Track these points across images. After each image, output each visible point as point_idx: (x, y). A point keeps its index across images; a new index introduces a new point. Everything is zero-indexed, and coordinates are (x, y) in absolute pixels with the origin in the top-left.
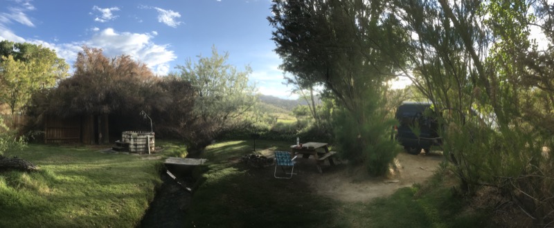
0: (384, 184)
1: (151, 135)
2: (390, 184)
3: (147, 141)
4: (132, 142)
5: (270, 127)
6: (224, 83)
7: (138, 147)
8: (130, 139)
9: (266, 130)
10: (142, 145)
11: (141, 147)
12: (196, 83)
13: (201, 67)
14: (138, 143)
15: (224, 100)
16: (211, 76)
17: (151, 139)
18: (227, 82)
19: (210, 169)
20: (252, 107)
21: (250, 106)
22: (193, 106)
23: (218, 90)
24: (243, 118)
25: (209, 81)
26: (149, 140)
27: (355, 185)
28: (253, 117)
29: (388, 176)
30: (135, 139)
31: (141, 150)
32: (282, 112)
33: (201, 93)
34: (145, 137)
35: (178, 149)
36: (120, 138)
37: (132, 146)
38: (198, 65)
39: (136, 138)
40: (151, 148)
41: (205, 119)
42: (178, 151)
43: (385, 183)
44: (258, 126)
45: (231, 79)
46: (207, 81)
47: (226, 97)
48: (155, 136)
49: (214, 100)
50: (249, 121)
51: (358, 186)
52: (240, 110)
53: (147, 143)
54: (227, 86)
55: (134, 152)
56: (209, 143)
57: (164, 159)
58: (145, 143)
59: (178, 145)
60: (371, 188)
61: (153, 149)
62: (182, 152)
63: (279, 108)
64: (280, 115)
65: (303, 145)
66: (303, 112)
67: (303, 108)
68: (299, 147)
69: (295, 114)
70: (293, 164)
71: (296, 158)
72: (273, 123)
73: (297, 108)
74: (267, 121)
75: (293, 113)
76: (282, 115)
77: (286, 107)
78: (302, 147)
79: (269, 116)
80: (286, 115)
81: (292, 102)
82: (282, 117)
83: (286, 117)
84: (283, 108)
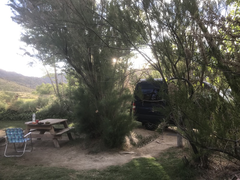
0: (119, 155)
2: (126, 155)
5: (7, 106)
9: (2, 109)
27: (90, 156)
29: (124, 148)
32: (25, 91)
43: (121, 154)
51: (94, 157)
60: (106, 158)
63: (23, 87)
64: (23, 94)
65: (39, 122)
66: (47, 91)
67: (47, 87)
68: (35, 123)
69: (38, 93)
70: (25, 141)
71: (30, 134)
72: (11, 101)
73: (41, 86)
74: (3, 100)
75: (36, 92)
76: (25, 94)
77: (30, 85)
78: (39, 124)
79: (7, 93)
80: (29, 93)
81: (37, 80)
82: (25, 96)
83: (29, 95)
84: (27, 87)
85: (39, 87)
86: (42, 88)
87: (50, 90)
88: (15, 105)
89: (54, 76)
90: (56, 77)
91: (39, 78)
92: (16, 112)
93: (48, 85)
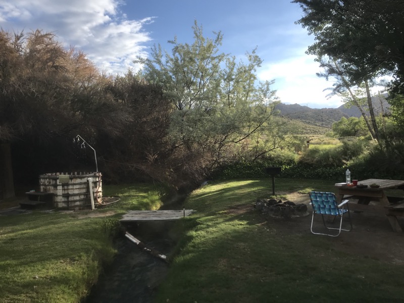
1: (95, 176)
3: (88, 188)
4: (60, 191)
5: (297, 157)
6: (218, 85)
7: (71, 199)
8: (55, 186)
9: (290, 161)
10: (79, 195)
11: (77, 198)
12: (171, 89)
13: (177, 60)
14: (70, 192)
15: (218, 115)
16: (196, 75)
17: (95, 183)
18: (223, 84)
19: (199, 224)
20: (265, 124)
21: (261, 123)
22: (167, 126)
23: (207, 98)
24: (251, 143)
25: (192, 83)
26: (91, 185)
28: (267, 141)
30: (65, 185)
31: (78, 203)
32: (315, 132)
33: (180, 105)
34: (84, 180)
35: (144, 197)
36: (36, 185)
37: (60, 199)
38: (173, 57)
39: (68, 185)
40: (95, 199)
41: (189, 148)
42: (145, 200)
44: (278, 156)
45: (229, 79)
46: (189, 84)
47: (221, 110)
48: (102, 178)
49: (201, 115)
50: (262, 148)
52: (246, 131)
53: (88, 191)
54: (223, 92)
55: (64, 209)
56: (198, 186)
57: (120, 215)
58: (84, 191)
59: (146, 191)
61: (99, 200)
62: (153, 202)
63: (311, 126)
64: (313, 138)
65: (359, 183)
66: (352, 129)
67: (351, 123)
68: (352, 186)
69: (336, 134)
70: (340, 213)
71: (347, 203)
72: (303, 149)
73: (341, 123)
74: (291, 147)
75: (333, 133)
76: (315, 138)
77: (321, 123)
78: (358, 187)
79: (296, 138)
80: (321, 136)
81: (332, 112)
82: (316, 140)
83: (322, 139)
84: (316, 125)
85: (337, 125)
86: (343, 126)
87: (356, 128)
88: (308, 155)
89: (366, 103)
90: (370, 105)
91: (335, 110)
92: (311, 165)
93: (352, 120)
